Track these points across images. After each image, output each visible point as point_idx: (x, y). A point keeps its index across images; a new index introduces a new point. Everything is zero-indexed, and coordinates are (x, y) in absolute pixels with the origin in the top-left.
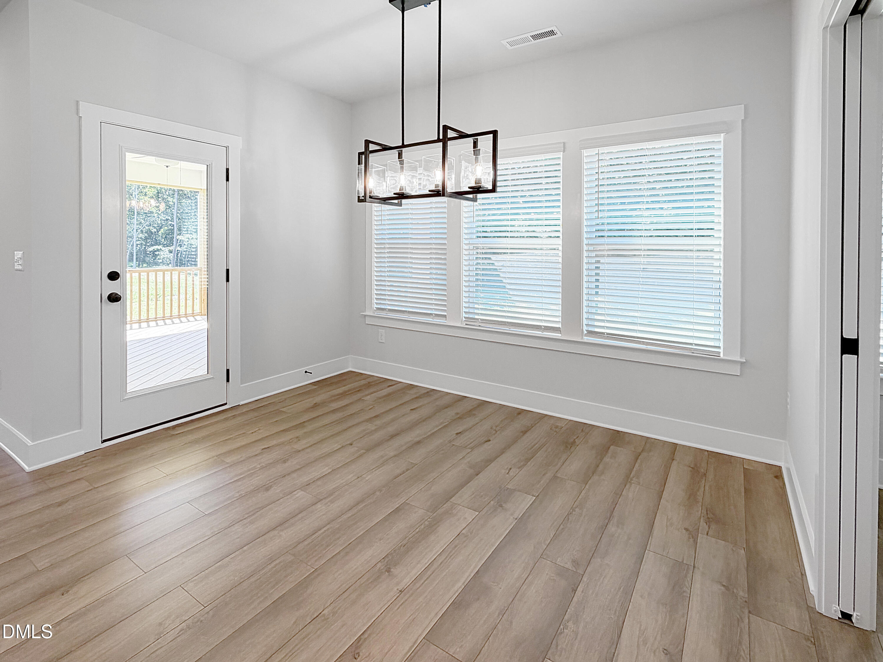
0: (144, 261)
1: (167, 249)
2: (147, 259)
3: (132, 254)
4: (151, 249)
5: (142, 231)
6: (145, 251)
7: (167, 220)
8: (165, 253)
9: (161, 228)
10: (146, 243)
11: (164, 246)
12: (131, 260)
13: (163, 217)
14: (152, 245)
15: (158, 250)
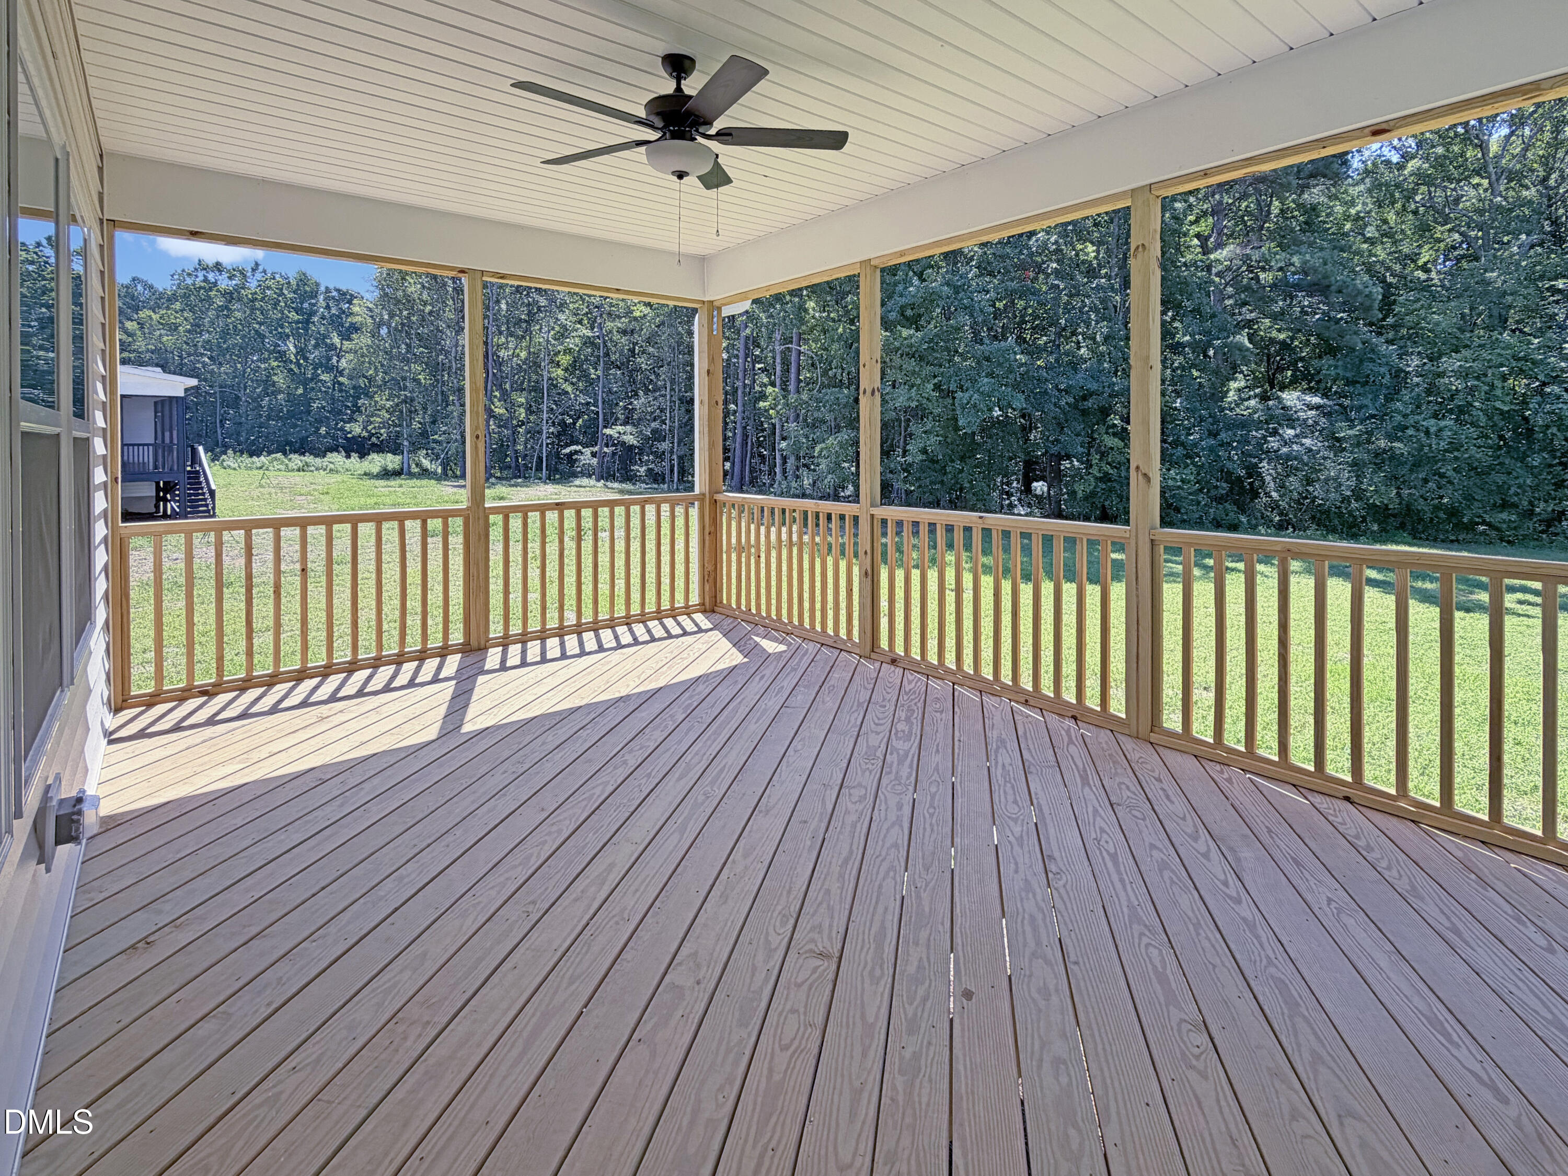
0: (557, 470)
1: (587, 451)
2: (561, 467)
3: (540, 459)
4: (567, 450)
5: (553, 423)
6: (558, 453)
7: (588, 404)
8: (586, 457)
9: (579, 418)
10: (560, 441)
11: (586, 445)
12: (539, 468)
13: (582, 399)
14: (567, 445)
15: (576, 452)
